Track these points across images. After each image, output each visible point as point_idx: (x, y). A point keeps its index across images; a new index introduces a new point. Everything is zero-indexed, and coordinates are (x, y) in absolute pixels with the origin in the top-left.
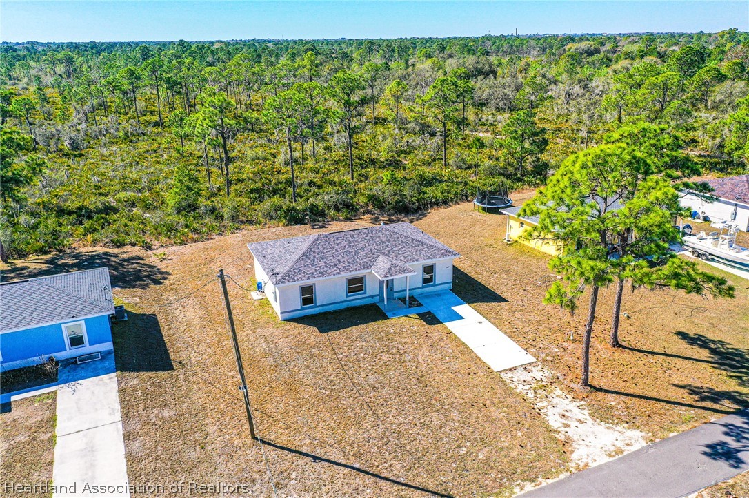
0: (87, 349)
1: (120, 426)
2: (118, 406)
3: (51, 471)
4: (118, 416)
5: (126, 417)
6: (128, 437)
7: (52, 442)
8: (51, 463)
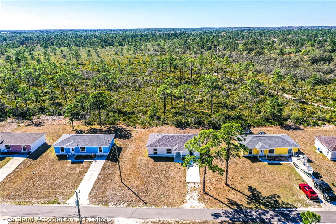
0: (102, 153)
1: (100, 171)
2: (101, 168)
3: (84, 177)
4: (100, 170)
5: (102, 170)
6: (100, 174)
7: (87, 171)
8: (85, 175)
